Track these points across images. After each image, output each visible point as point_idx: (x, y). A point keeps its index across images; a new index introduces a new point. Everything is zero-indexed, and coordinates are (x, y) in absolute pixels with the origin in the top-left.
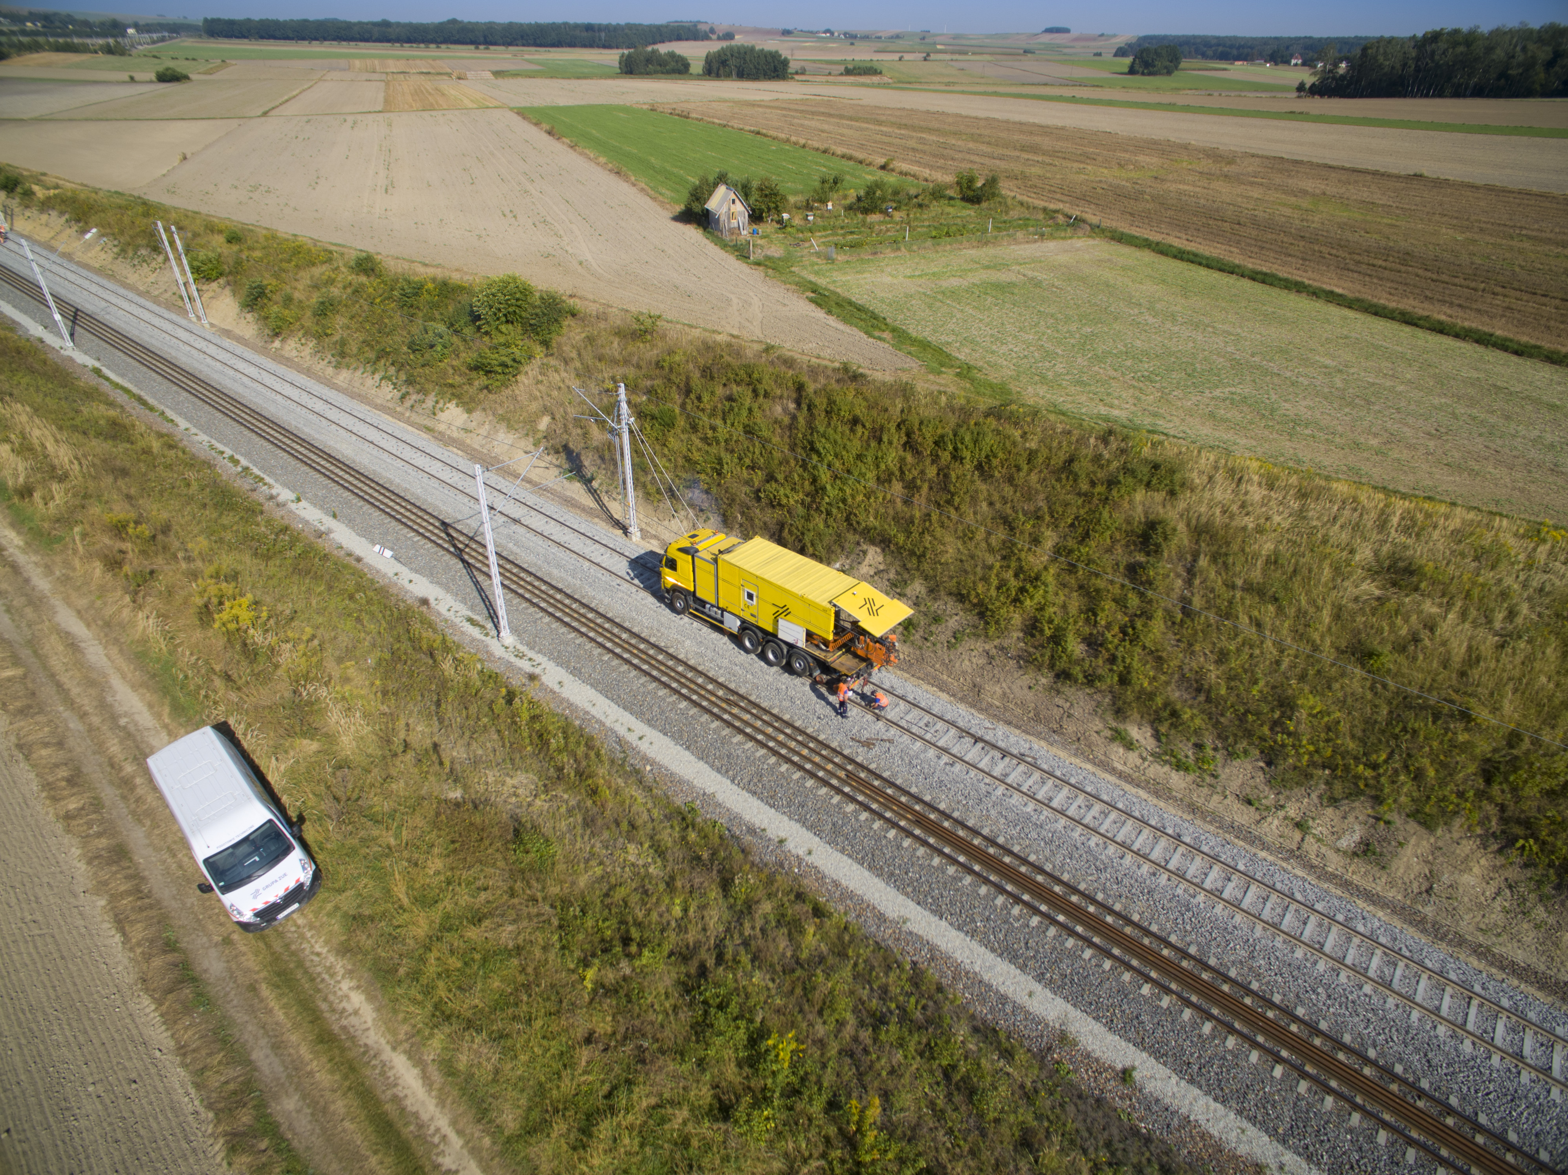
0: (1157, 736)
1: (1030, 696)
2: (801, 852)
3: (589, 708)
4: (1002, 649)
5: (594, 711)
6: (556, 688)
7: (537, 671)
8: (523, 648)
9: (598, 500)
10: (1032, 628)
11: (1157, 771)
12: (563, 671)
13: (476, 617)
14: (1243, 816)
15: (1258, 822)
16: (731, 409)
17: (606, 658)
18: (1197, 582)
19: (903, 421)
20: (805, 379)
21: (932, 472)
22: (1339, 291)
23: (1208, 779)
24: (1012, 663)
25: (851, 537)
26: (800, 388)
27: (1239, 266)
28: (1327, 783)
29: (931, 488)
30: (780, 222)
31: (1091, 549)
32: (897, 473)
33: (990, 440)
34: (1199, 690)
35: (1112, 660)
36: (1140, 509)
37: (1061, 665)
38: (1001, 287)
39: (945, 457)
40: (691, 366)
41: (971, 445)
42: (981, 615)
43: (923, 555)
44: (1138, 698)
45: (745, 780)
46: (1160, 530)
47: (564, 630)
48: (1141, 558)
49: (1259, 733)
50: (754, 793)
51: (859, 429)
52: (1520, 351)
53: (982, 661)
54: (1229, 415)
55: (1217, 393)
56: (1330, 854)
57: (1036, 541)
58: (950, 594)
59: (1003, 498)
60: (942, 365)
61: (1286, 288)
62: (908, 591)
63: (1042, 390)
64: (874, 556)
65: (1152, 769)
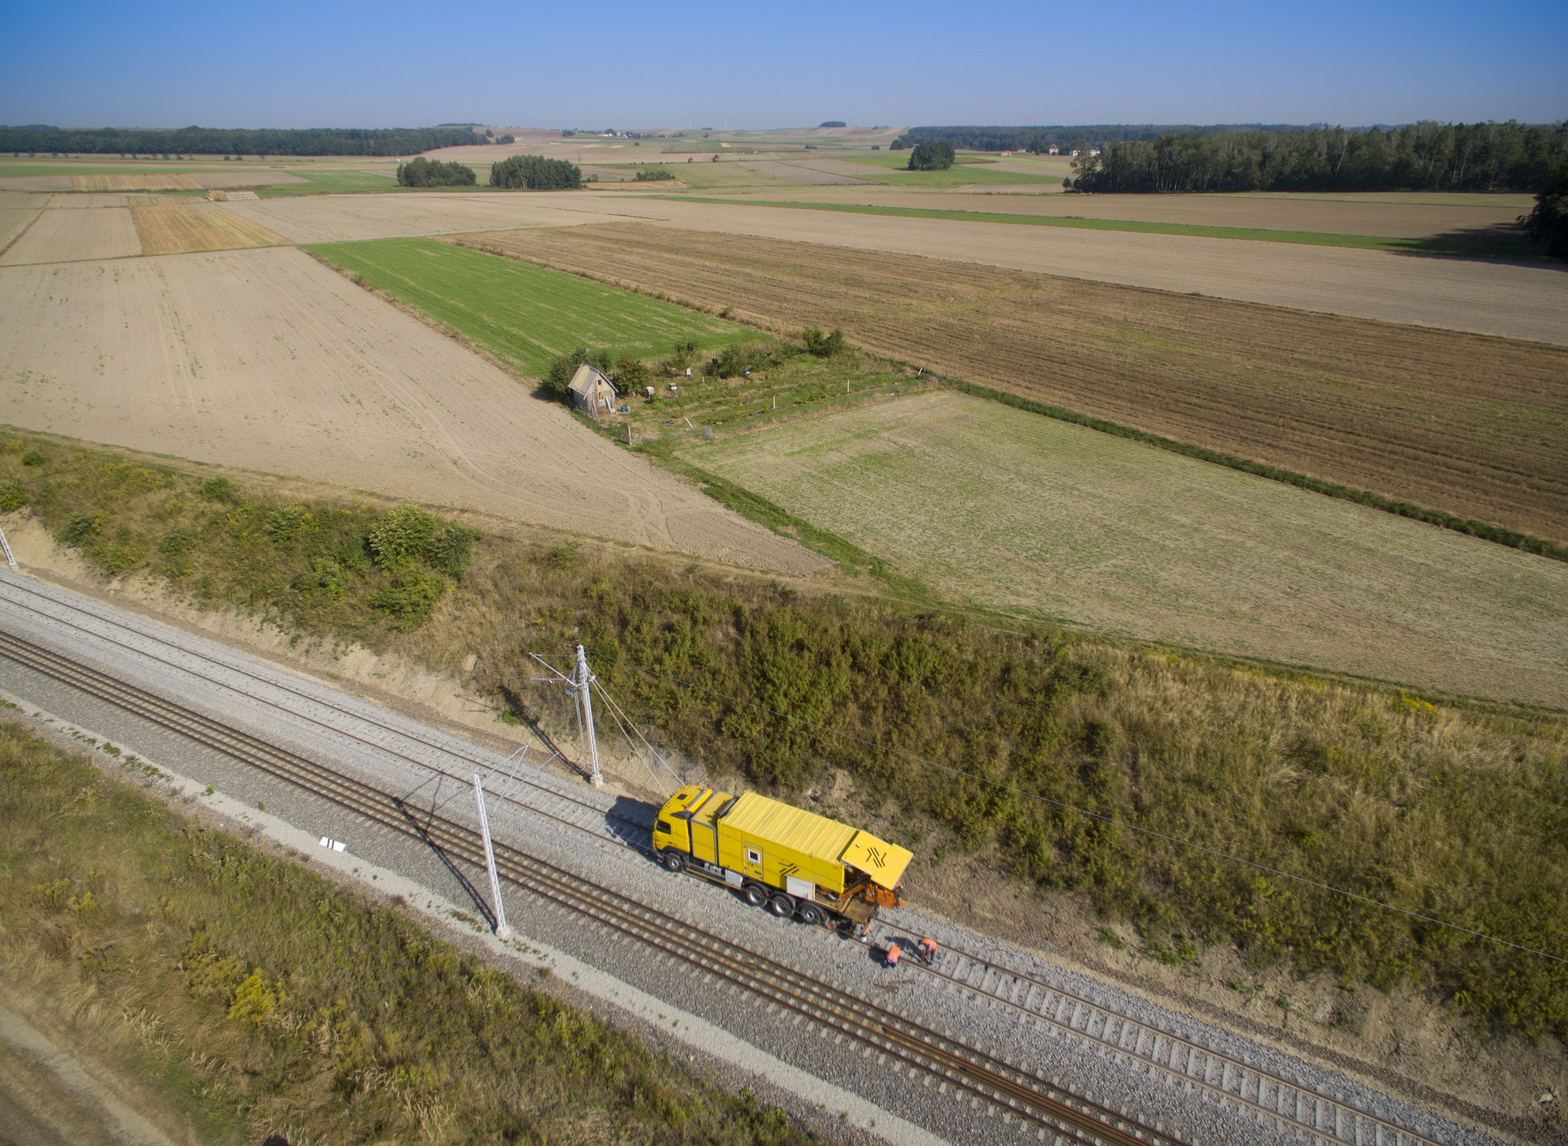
0: (1139, 931)
1: (1017, 905)
2: (864, 1124)
3: (613, 999)
4: (983, 861)
5: (618, 1001)
6: (572, 981)
7: (545, 964)
8: (524, 939)
9: (548, 743)
10: (1006, 838)
11: (1147, 966)
12: (573, 959)
13: (462, 910)
14: (1230, 1002)
15: (1245, 1005)
16: (674, 641)
17: (615, 937)
18: (1142, 779)
19: (847, 642)
20: (739, 602)
21: (883, 693)
22: (1171, 438)
23: (1193, 969)
24: (994, 875)
25: (819, 763)
26: (737, 612)
27: (1079, 416)
28: (1293, 959)
29: (885, 708)
30: (645, 394)
31: (1043, 757)
32: (852, 696)
33: (932, 658)
34: (1167, 883)
35: (1086, 860)
36: (1077, 711)
37: (1042, 871)
38: (880, 460)
39: (893, 676)
40: (620, 594)
41: (915, 664)
42: (957, 829)
43: (892, 776)
44: (1115, 897)
45: (791, 1054)
46: (1102, 733)
47: (563, 911)
48: (1089, 759)
49: (1227, 919)
50: (803, 1067)
51: (806, 654)
52: (1330, 492)
53: (966, 875)
54: (1120, 593)
55: (1102, 567)
56: (1311, 1028)
57: (992, 751)
58: (924, 811)
59: (953, 711)
60: (854, 561)
61: (1125, 436)
62: (883, 811)
63: (953, 583)
64: (843, 780)
65: (1142, 965)
